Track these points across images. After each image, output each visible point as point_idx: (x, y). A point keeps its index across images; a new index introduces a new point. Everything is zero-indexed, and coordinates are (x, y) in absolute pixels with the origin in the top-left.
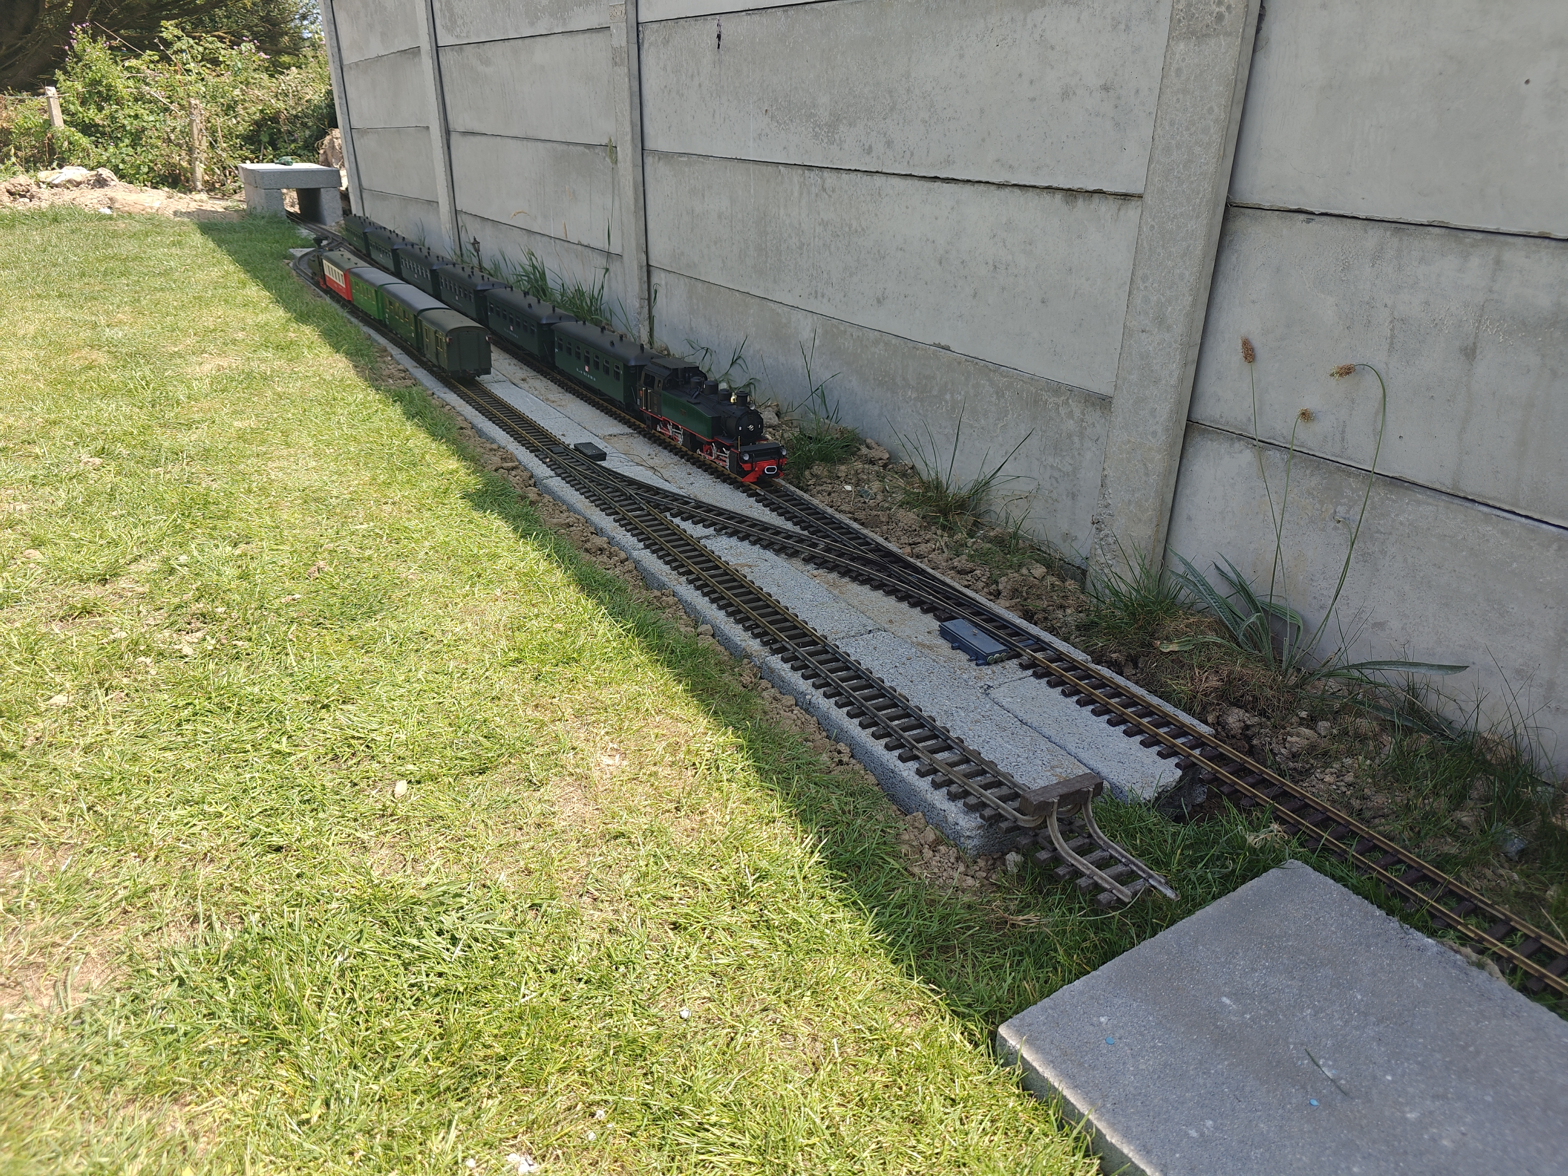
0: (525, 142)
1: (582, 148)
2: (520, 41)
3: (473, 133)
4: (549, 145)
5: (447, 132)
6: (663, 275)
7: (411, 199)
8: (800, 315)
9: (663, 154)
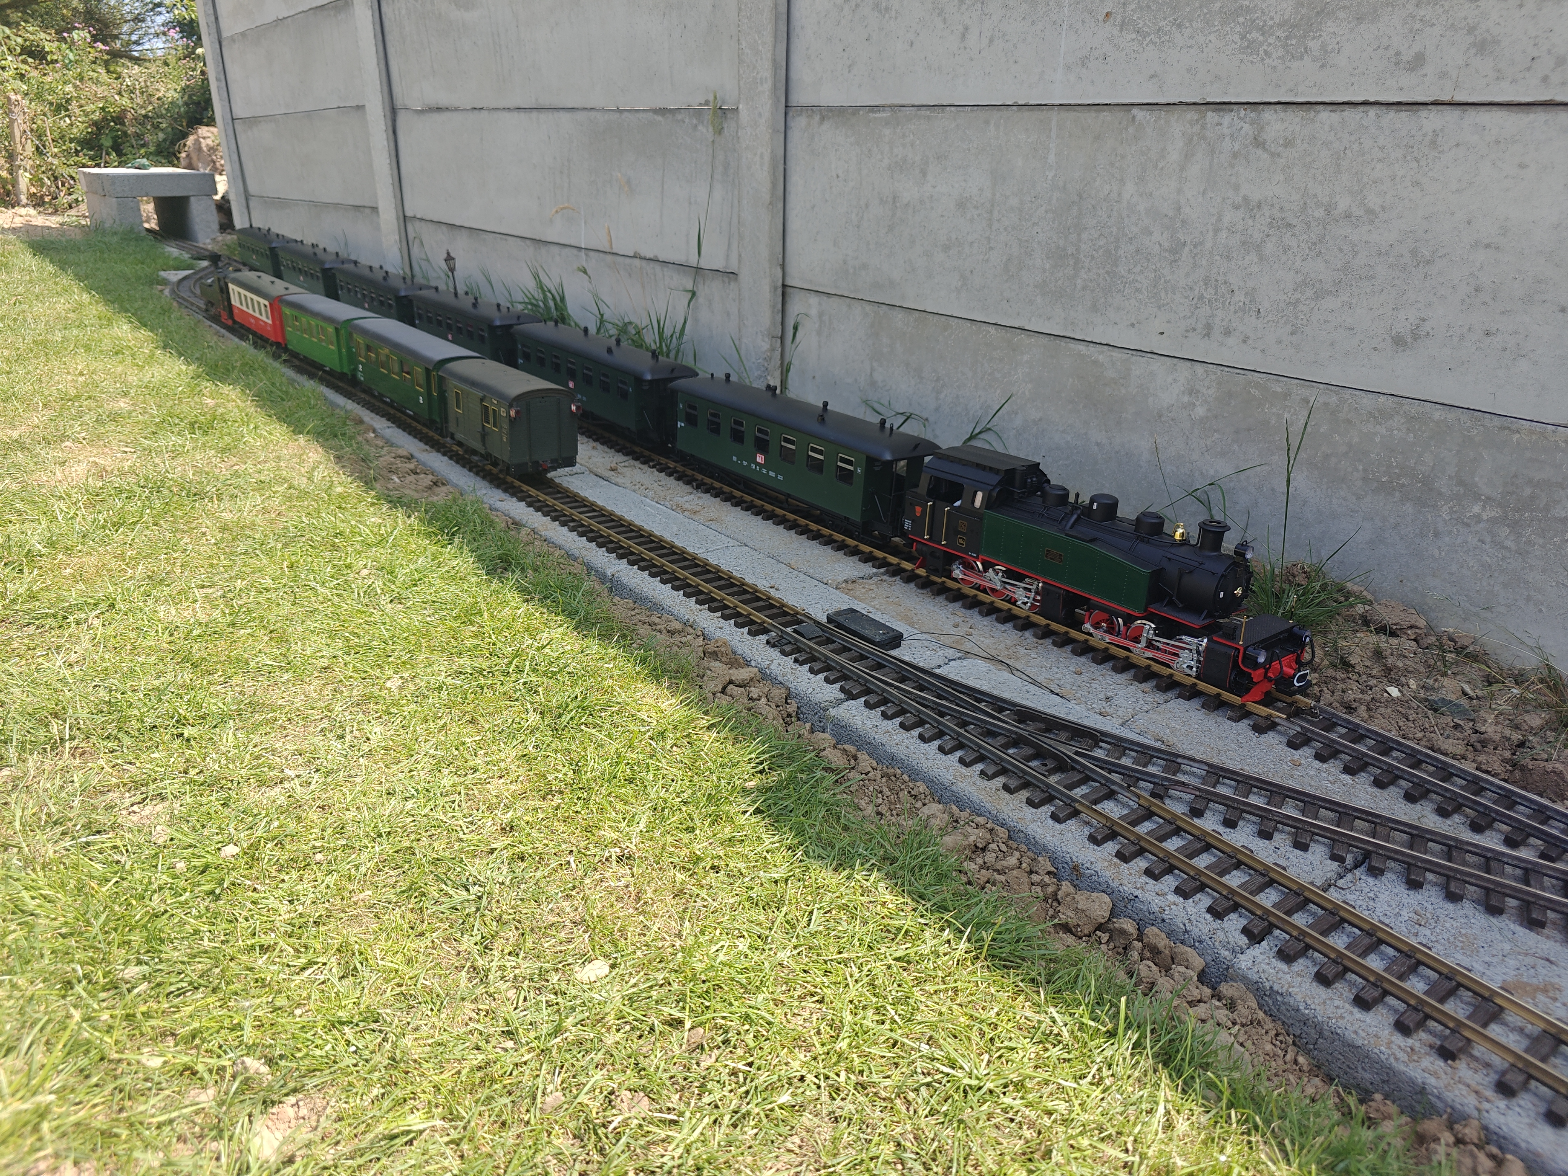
0: (534, 114)
3: (438, 110)
4: (580, 116)
5: (393, 111)
6: (814, 300)
7: (326, 205)
8: (1157, 365)
9: (831, 111)
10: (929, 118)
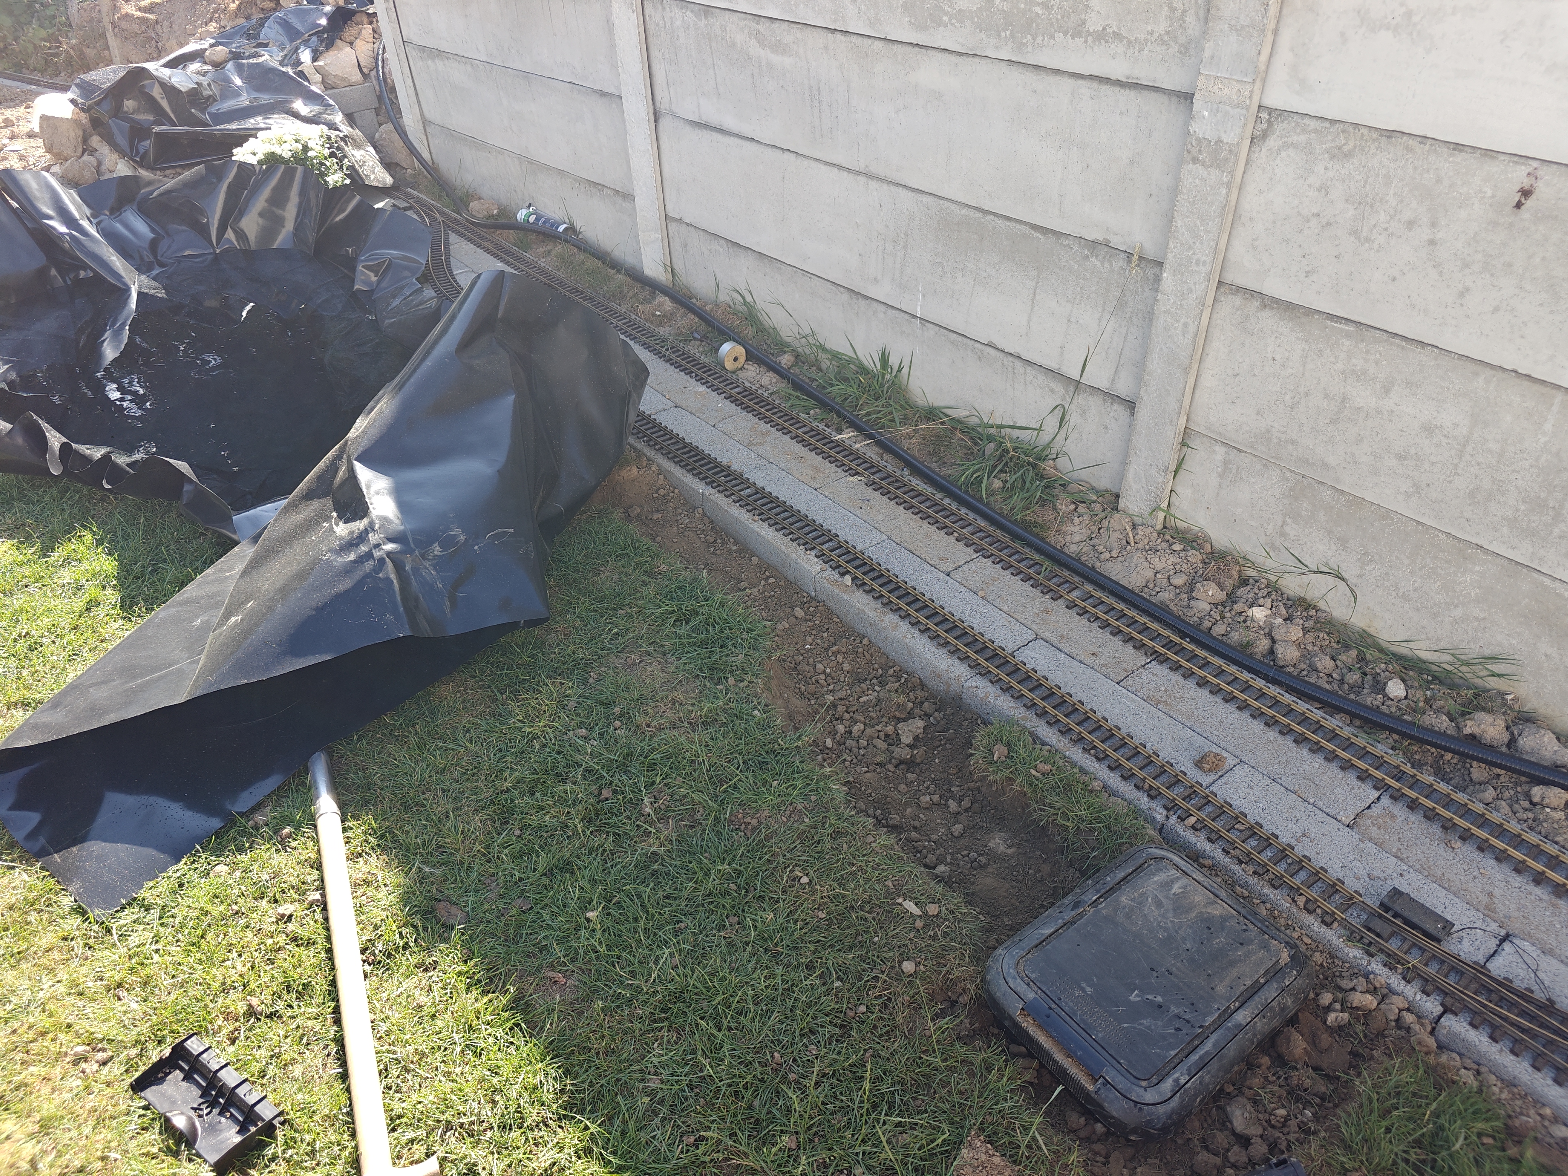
0: (862, 179)
1: (1026, 229)
2: (880, 44)
3: (721, 131)
4: (925, 199)
5: (656, 113)
7: (547, 168)
9: (1277, 303)
10: (1403, 347)
